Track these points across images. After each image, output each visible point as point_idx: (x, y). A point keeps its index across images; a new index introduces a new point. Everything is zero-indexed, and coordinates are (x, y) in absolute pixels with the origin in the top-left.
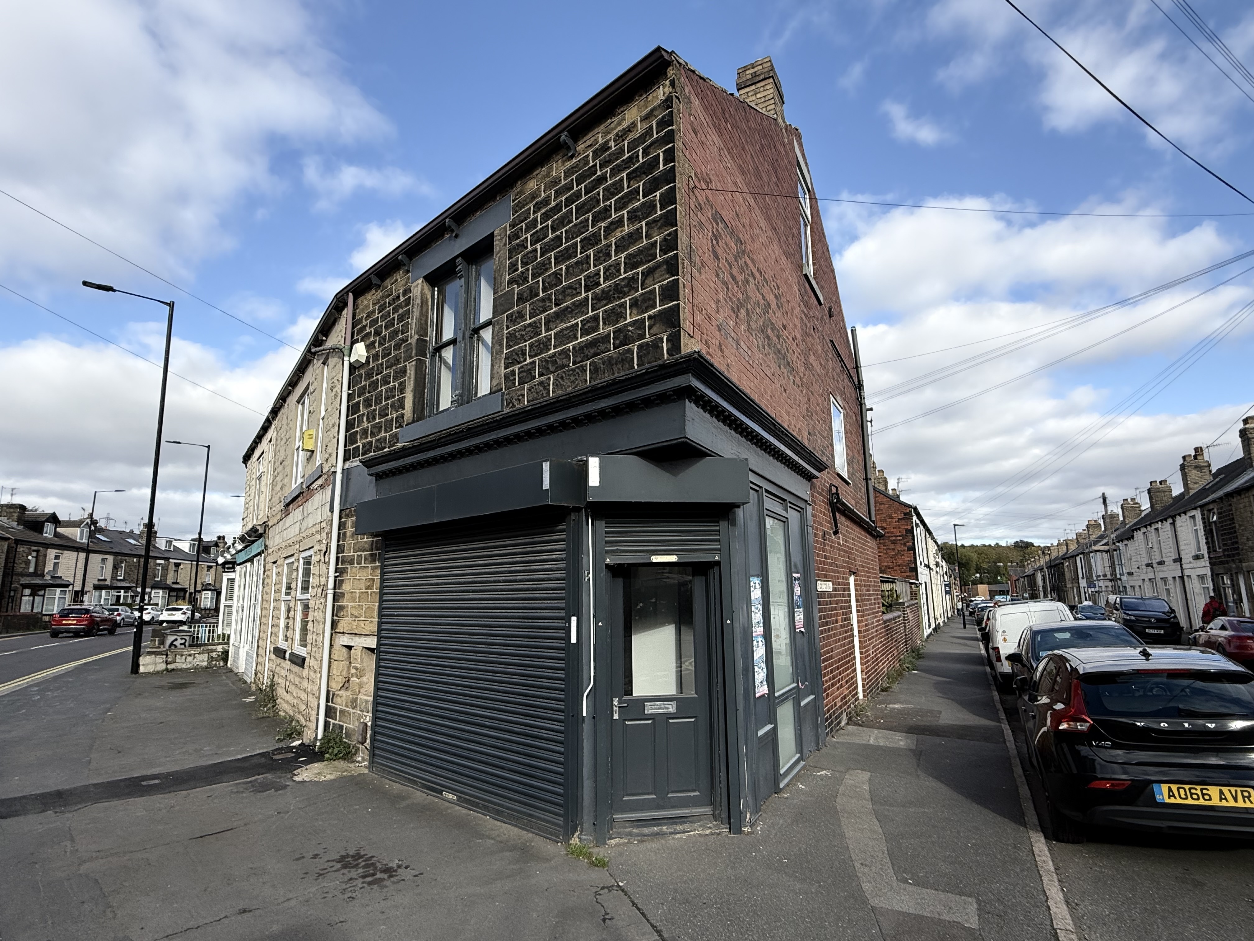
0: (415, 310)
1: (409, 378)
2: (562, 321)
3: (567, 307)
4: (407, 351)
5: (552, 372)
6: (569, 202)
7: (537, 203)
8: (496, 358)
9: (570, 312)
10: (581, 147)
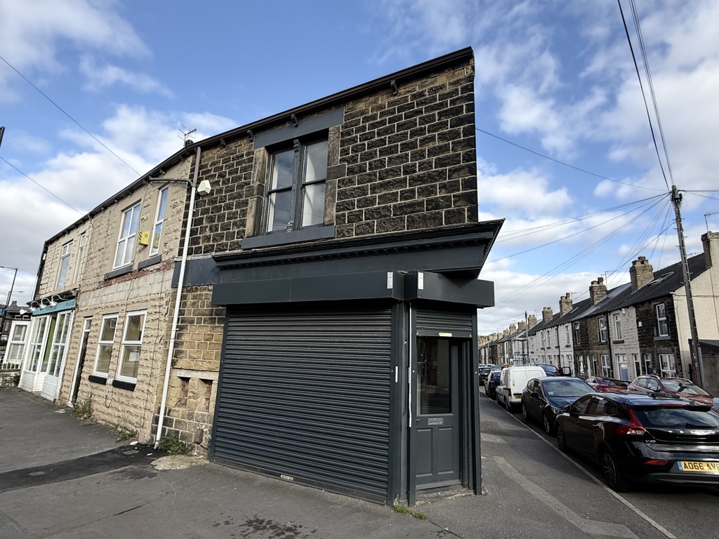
0: (257, 165)
1: (251, 208)
2: (385, 189)
3: (389, 182)
4: (249, 191)
5: (376, 219)
6: (391, 121)
7: (365, 117)
8: (329, 204)
9: (392, 185)
10: (402, 90)
